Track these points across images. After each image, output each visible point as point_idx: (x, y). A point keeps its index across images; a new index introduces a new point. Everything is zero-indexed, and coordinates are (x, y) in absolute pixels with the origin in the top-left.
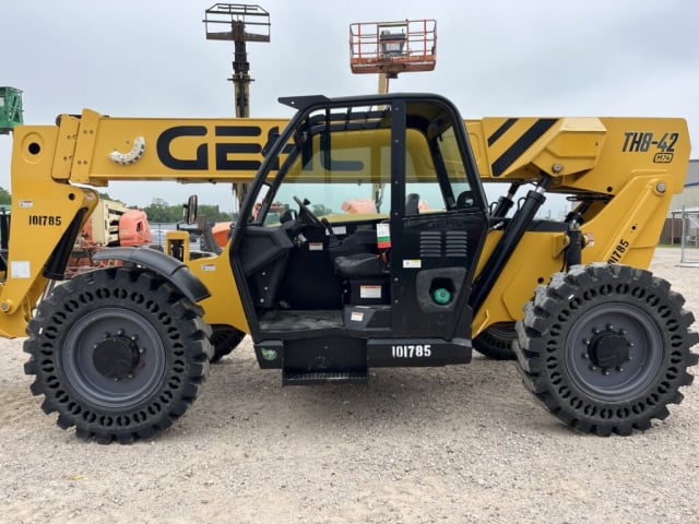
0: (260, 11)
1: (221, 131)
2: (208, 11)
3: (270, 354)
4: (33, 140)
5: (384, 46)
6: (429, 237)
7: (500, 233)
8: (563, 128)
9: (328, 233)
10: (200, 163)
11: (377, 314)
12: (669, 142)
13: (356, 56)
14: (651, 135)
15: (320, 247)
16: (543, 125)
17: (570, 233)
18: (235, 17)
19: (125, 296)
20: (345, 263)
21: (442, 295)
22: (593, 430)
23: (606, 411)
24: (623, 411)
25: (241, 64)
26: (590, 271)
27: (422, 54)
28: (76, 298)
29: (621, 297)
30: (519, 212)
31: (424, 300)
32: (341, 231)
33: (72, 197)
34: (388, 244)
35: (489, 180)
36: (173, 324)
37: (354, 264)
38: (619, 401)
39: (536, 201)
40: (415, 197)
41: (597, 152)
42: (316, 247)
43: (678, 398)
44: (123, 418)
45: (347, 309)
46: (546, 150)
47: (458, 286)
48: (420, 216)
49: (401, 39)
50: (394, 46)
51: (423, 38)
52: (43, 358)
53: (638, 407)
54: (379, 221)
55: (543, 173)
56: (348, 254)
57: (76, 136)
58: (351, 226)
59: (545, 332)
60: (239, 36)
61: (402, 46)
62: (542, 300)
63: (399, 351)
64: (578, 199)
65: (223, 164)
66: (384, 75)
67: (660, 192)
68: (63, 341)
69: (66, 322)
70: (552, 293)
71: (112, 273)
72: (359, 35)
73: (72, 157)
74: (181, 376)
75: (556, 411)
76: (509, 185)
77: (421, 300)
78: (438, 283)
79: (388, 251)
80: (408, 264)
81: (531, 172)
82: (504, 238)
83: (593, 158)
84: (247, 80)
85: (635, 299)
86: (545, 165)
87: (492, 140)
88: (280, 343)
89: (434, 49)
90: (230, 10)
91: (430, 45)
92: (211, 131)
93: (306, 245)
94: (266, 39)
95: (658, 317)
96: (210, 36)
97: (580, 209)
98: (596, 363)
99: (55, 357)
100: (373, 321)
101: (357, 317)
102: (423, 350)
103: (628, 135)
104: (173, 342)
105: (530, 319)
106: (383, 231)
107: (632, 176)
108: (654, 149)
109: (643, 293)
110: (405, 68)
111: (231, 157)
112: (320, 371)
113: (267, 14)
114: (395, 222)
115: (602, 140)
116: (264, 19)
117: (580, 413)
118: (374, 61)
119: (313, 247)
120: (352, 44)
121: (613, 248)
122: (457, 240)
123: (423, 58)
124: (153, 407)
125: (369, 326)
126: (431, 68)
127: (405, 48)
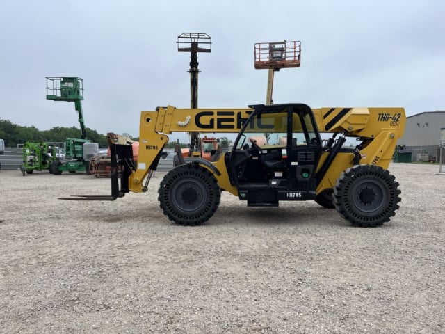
0: (206, 36)
1: (219, 113)
2: (179, 37)
3: (243, 195)
4: (148, 117)
5: (272, 55)
6: (301, 154)
7: (328, 153)
8: (353, 113)
9: (260, 152)
10: (211, 126)
11: (281, 182)
12: (397, 117)
13: (257, 60)
14: (389, 115)
15: (257, 158)
16: (346, 111)
17: (356, 153)
18: (193, 40)
19: (193, 174)
20: (270, 164)
21: (305, 175)
22: (361, 225)
23: (366, 218)
24: (372, 218)
25: (194, 63)
26: (360, 167)
27: (293, 59)
28: (177, 174)
29: (371, 176)
30: (335, 145)
31: (299, 177)
32: (265, 152)
33: (162, 139)
34: (286, 156)
35: (324, 132)
36: (210, 184)
37: (273, 164)
38: (371, 215)
39: (342, 140)
40: (296, 139)
41: (366, 122)
42: (255, 158)
43: (393, 214)
44: (192, 217)
45: (270, 180)
46: (346, 121)
47: (311, 172)
48: (297, 146)
49: (282, 50)
50: (278, 54)
51: (293, 50)
52: (164, 195)
53: (378, 217)
54: (283, 148)
55: (345, 130)
56: (269, 161)
57: (165, 116)
58: (269, 150)
59: (343, 189)
60: (194, 49)
61: (282, 54)
62: (342, 177)
63: (290, 195)
64: (361, 140)
65: (220, 126)
66: (272, 70)
67: (392, 137)
68: (171, 190)
69: (173, 183)
70: (346, 175)
71: (189, 166)
72: (259, 49)
73: (163, 124)
74: (212, 202)
75: (347, 218)
76: (333, 134)
77: (298, 176)
78: (304, 171)
79: (285, 159)
80: (293, 163)
81: (340, 129)
82: (329, 155)
83: (364, 124)
84: (197, 71)
85: (376, 177)
86: (346, 127)
87: (325, 117)
88: (247, 191)
89: (299, 56)
90: (190, 36)
91: (297, 54)
92: (215, 113)
93: (252, 157)
94: (209, 51)
95: (385, 184)
96: (180, 50)
97: (362, 144)
98: (362, 201)
99: (169, 195)
100: (280, 184)
101: (274, 183)
102: (298, 195)
103: (380, 115)
104: (209, 190)
105: (338, 184)
106: (284, 152)
107: (381, 131)
108: (390, 120)
109: (379, 175)
110: (284, 66)
111: (223, 123)
112: (260, 202)
113: (210, 38)
114: (288, 148)
115: (368, 117)
116: (208, 41)
117: (356, 219)
118: (267, 63)
119: (254, 158)
120: (255, 54)
121: (373, 159)
122: (311, 155)
123: (294, 61)
124: (202, 213)
125: (279, 185)
126: (298, 66)
127: (284, 55)
